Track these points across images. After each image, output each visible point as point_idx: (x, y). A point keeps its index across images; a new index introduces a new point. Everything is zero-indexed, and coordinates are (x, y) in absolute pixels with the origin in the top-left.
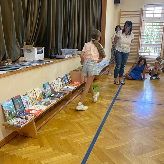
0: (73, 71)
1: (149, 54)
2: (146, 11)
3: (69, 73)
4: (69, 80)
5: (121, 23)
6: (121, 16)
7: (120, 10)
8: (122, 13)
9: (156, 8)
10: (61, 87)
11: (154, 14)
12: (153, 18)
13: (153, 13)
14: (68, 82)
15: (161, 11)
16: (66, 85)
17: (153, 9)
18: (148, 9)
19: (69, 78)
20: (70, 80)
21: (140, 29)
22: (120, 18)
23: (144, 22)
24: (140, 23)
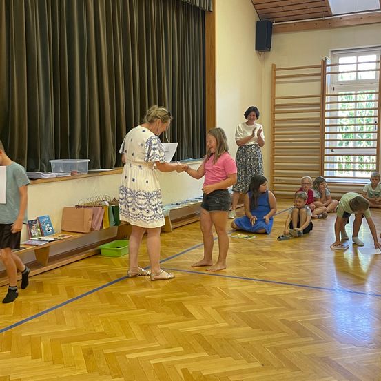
1: (354, 174)
2: (339, 65)
5: (276, 96)
6: (277, 80)
7: (274, 66)
8: (278, 74)
9: (362, 58)
11: (357, 71)
12: (357, 81)
13: (355, 69)
15: (374, 66)
17: (355, 61)
18: (342, 60)
21: (323, 111)
22: (273, 84)
23: (335, 92)
24: (323, 95)
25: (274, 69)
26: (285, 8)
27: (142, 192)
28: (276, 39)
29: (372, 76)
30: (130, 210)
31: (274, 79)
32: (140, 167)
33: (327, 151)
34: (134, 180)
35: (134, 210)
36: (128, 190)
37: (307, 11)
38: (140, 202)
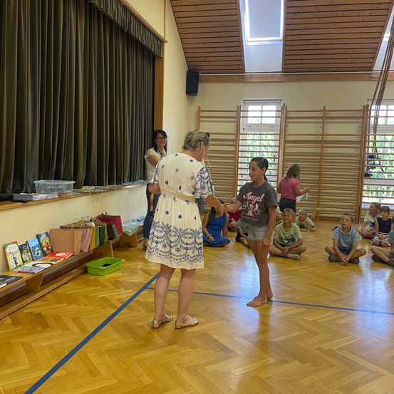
0: (62, 227)
2: (247, 111)
3: (47, 233)
4: (45, 249)
6: (201, 119)
7: (199, 107)
8: (203, 114)
9: (266, 108)
10: (16, 263)
11: (262, 117)
12: (261, 125)
13: (260, 115)
14: (40, 252)
15: (274, 114)
16: (33, 260)
17: (260, 109)
18: (251, 108)
19: (44, 244)
20: (48, 249)
21: (237, 146)
22: (198, 122)
23: (245, 132)
24: (238, 133)
25: (200, 111)
26: (211, 63)
27: (189, 231)
28: (202, 87)
29: (272, 121)
30: (173, 251)
31: (199, 118)
32: (187, 201)
33: (239, 177)
34: (180, 217)
35: (178, 250)
36: (172, 228)
37: (227, 67)
38: (186, 241)
